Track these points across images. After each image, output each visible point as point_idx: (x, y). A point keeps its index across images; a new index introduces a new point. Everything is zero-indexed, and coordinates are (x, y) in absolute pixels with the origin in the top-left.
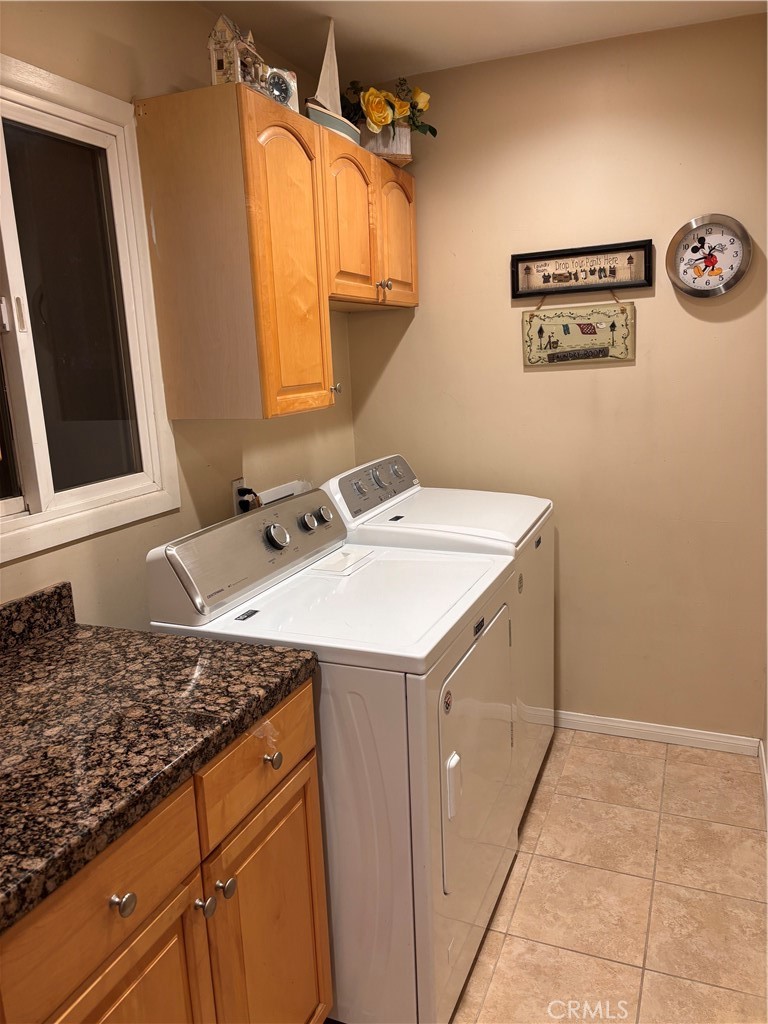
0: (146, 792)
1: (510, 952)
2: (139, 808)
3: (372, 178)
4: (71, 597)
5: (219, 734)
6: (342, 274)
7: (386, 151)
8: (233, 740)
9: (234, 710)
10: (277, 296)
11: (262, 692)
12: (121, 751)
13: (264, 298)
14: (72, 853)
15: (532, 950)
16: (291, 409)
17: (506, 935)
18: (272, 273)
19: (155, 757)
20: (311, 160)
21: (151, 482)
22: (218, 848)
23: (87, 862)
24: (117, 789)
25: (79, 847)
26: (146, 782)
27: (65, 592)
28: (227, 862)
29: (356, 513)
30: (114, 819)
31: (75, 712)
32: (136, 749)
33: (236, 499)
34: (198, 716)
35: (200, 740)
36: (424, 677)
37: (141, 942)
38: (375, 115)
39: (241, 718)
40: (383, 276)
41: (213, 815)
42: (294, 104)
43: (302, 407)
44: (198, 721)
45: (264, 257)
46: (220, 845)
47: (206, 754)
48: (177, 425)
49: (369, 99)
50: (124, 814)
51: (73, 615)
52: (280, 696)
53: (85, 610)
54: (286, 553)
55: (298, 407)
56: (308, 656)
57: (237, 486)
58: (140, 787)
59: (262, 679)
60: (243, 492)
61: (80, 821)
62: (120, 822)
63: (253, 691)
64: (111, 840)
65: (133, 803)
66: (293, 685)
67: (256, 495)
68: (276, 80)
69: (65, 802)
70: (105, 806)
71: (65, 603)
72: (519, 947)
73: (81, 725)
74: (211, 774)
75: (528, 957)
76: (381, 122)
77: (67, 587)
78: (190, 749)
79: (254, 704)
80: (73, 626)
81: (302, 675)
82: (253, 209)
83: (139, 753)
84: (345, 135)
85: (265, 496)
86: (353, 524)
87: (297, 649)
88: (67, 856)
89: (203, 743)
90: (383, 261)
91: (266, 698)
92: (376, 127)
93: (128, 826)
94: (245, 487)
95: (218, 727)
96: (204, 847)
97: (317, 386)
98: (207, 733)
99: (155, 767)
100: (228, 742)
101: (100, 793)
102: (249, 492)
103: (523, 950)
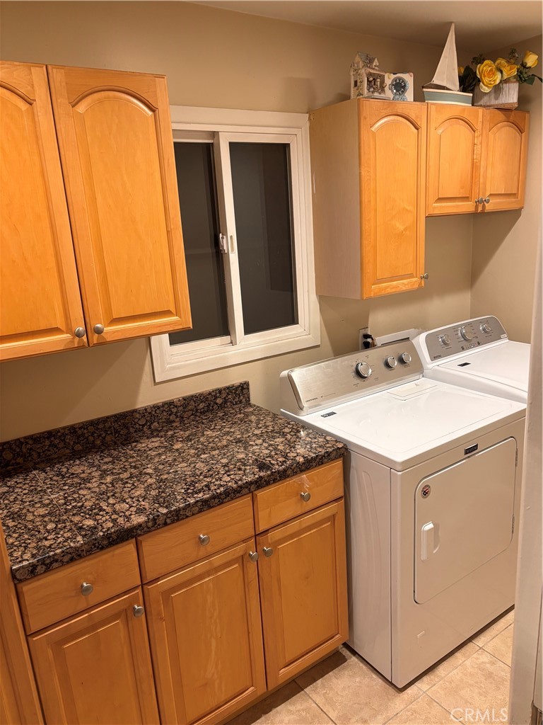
0: (221, 494)
1: (477, 659)
2: (217, 500)
3: (478, 126)
4: (248, 389)
5: (269, 476)
6: (440, 200)
7: (497, 102)
8: (279, 481)
9: (281, 466)
10: (378, 223)
11: (302, 460)
12: (223, 472)
13: (367, 227)
14: (180, 510)
15: (493, 663)
16: (383, 292)
17: (481, 648)
18: (376, 210)
19: (233, 479)
20: (417, 129)
21: (303, 330)
22: (266, 531)
23: (187, 517)
24: (209, 489)
25: (183, 509)
26: (222, 489)
27: (245, 386)
28: (271, 539)
29: (435, 357)
30: (202, 502)
31: (218, 449)
32: (228, 473)
33: (361, 340)
34: (265, 464)
35: (257, 476)
36: (400, 473)
37: (217, 560)
38: (486, 80)
39: (285, 471)
40: (484, 194)
41: (262, 515)
42: (409, 94)
43: (394, 290)
44: (262, 466)
45: (370, 201)
46: (268, 530)
47: (260, 484)
48: (322, 298)
49: (483, 70)
50: (208, 501)
51: (249, 398)
52: (314, 464)
53: (256, 397)
54: (367, 382)
55: (389, 291)
56: (340, 446)
57: (363, 332)
58: (218, 491)
59: (308, 452)
60: (366, 336)
61: (188, 499)
62: (206, 505)
63: (297, 458)
64: (200, 511)
65: (213, 497)
66: (326, 460)
67: (372, 339)
68: (398, 81)
69: (188, 489)
70: (200, 495)
71: (245, 391)
72: (485, 658)
73: (216, 456)
74: (262, 494)
75: (488, 665)
76: (491, 84)
77: (247, 384)
78: (250, 480)
79: (295, 465)
80: (248, 403)
81: (332, 456)
82: (363, 173)
83: (228, 475)
84: (458, 102)
85: (379, 340)
86: (429, 364)
87: (338, 440)
88: (178, 511)
89: (258, 478)
90: (485, 184)
91: (304, 463)
92: (487, 88)
93: (210, 507)
94: (369, 333)
95: (269, 472)
96: (257, 529)
97: (411, 276)
98: (262, 474)
99: (230, 484)
100: (275, 481)
101: (203, 489)
102: (369, 336)
103: (487, 661)
